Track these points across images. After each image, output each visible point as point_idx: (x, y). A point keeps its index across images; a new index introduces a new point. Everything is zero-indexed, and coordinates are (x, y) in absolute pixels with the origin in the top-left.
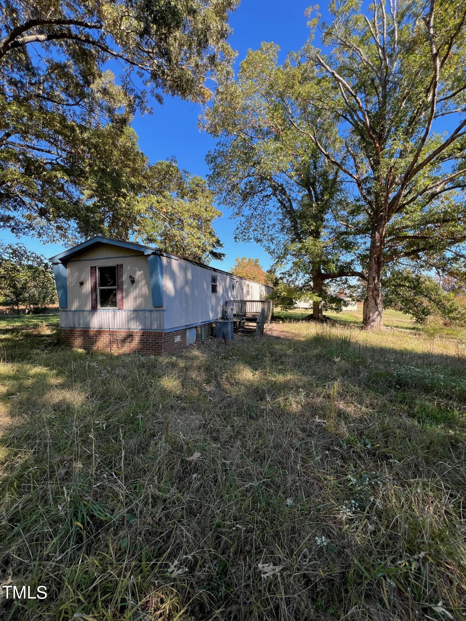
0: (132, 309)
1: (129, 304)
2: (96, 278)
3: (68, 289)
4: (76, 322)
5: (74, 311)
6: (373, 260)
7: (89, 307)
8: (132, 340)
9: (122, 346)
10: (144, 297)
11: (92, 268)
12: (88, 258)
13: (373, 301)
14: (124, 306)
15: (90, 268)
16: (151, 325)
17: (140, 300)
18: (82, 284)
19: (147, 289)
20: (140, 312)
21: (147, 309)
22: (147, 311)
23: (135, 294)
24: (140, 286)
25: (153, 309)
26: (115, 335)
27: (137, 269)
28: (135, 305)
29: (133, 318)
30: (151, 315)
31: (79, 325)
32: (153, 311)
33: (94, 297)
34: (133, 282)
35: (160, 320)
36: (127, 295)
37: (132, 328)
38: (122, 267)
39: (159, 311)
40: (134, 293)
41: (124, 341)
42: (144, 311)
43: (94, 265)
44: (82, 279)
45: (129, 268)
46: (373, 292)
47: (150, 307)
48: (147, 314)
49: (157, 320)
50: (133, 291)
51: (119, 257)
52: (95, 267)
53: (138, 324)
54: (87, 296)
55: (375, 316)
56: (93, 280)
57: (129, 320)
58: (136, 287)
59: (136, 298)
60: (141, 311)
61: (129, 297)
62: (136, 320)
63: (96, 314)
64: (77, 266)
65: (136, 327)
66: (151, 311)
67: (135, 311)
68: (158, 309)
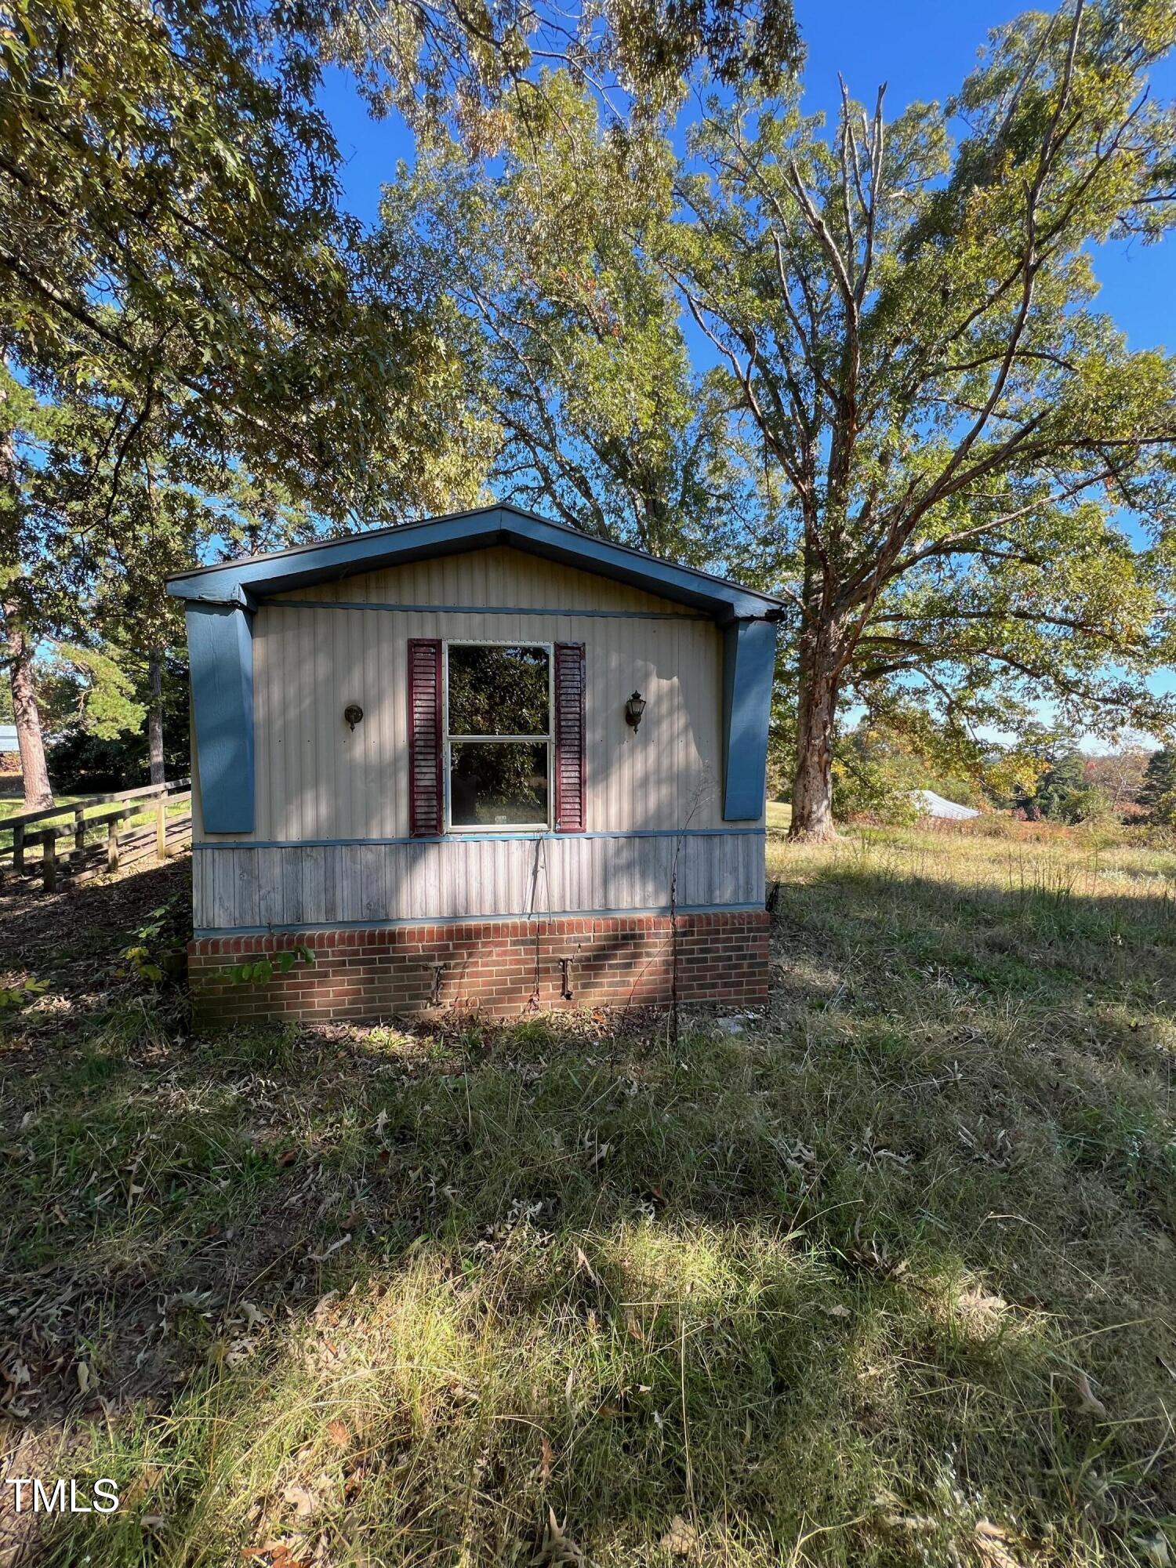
0: (626, 827)
1: (613, 810)
2: (438, 694)
3: (260, 734)
4: (308, 899)
5: (299, 847)
6: (824, 684)
7: (393, 822)
8: (636, 956)
9: (585, 986)
10: (681, 779)
11: (414, 645)
12: (392, 600)
13: (820, 777)
14: (588, 816)
15: (402, 645)
16: (710, 889)
17: (665, 790)
18: (354, 715)
19: (693, 750)
20: (664, 843)
21: (693, 826)
22: (694, 834)
23: (639, 767)
24: (665, 737)
25: (718, 825)
26: (549, 942)
27: (652, 667)
28: (639, 809)
29: (629, 866)
30: (710, 852)
31: (331, 909)
32: (720, 834)
33: (426, 780)
34: (632, 718)
35: (747, 866)
36: (604, 772)
37: (624, 905)
38: (582, 656)
39: (745, 833)
40: (632, 766)
41: (594, 963)
42: (683, 834)
43: (429, 634)
44: (351, 692)
45: (614, 661)
46: (820, 756)
47: (708, 815)
48: (694, 845)
49: (736, 869)
50: (632, 751)
51: (568, 614)
52: (437, 644)
53: (650, 888)
54: (380, 773)
55: (823, 809)
56: (422, 704)
57: (608, 874)
58: (646, 741)
59: (644, 783)
60: (668, 834)
61: (614, 779)
62: (643, 875)
63: (432, 855)
64: (322, 629)
65: (644, 899)
66: (709, 836)
67: (637, 835)
68: (742, 826)
